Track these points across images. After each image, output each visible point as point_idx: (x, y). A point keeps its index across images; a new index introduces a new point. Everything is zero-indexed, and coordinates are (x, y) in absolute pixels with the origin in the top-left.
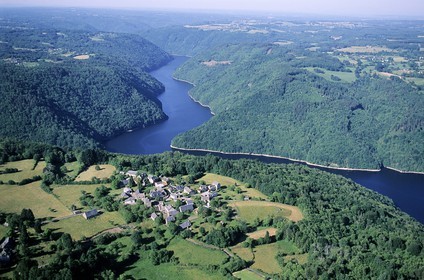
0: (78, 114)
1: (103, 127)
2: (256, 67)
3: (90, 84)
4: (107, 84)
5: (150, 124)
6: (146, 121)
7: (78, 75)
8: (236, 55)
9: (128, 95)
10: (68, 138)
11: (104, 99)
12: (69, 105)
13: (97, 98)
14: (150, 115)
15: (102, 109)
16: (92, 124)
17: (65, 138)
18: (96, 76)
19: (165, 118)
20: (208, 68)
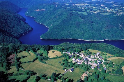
0: (6, 30)
1: (16, 34)
2: (56, 11)
3: (7, 19)
4: (12, 19)
5: (29, 31)
6: (28, 31)
7: (2, 17)
8: (46, 7)
9: (20, 22)
10: (8, 39)
11: (13, 24)
12: (3, 27)
13: (10, 24)
14: (28, 29)
15: (13, 28)
16: (12, 33)
17: (7, 39)
18: (8, 17)
19: (33, 29)
20: (37, 12)
